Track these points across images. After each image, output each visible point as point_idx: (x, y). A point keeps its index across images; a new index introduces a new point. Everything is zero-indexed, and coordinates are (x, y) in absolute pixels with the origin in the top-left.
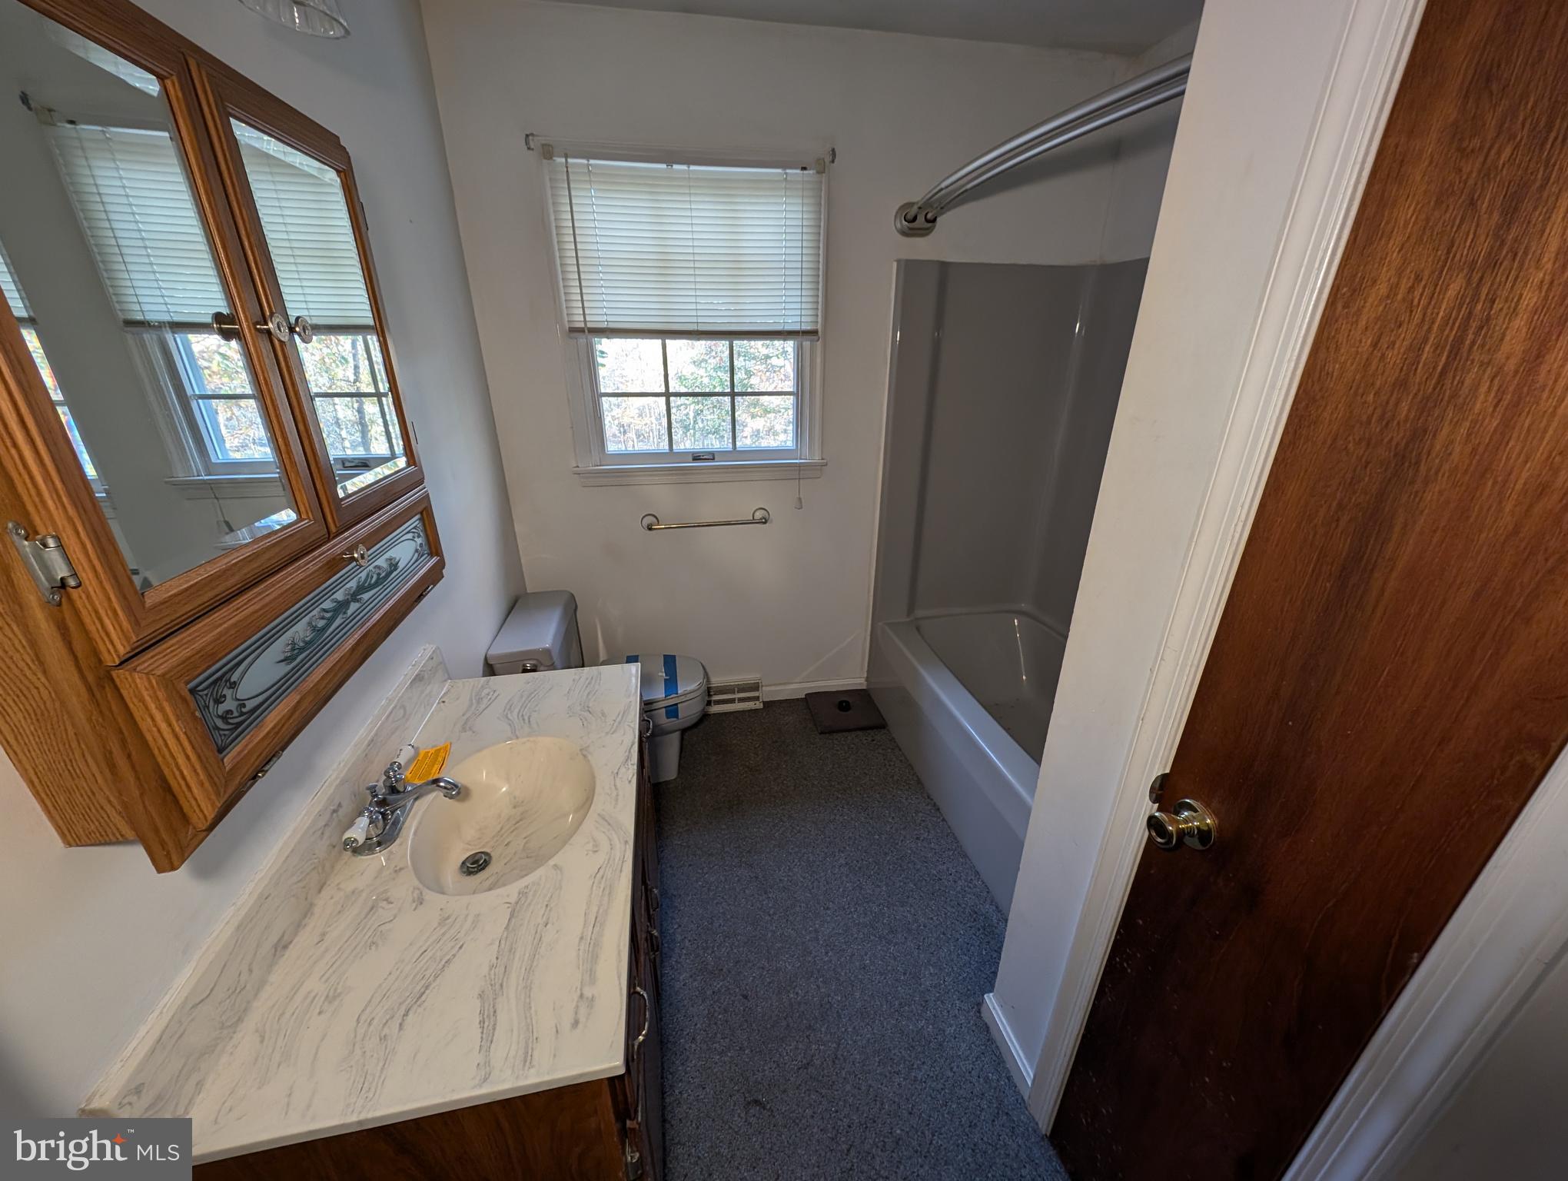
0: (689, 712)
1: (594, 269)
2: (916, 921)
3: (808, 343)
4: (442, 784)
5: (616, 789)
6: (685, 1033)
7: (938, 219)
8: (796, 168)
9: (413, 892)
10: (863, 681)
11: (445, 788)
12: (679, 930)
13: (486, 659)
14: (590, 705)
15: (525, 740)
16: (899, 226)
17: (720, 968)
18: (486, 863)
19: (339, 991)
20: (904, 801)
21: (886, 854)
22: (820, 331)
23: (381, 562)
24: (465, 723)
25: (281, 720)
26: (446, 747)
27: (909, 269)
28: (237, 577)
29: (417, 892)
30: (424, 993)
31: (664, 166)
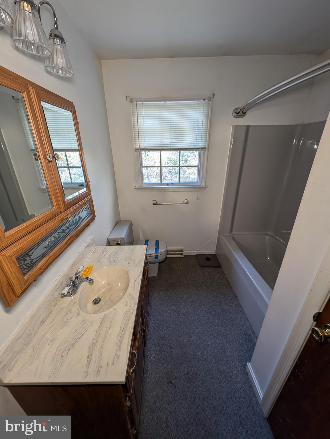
0: (161, 258)
1: (142, 132)
2: (226, 333)
3: (203, 151)
4: (89, 279)
5: (135, 286)
6: (152, 355)
7: (247, 112)
8: (202, 100)
9: (77, 311)
10: (214, 252)
11: (89, 280)
12: (154, 323)
13: (108, 239)
14: (131, 258)
15: (113, 266)
16: (233, 115)
17: (164, 337)
18: (99, 301)
19: (54, 339)
20: (225, 292)
21: (218, 309)
22: (207, 148)
23: (77, 217)
24: (98, 260)
25: (43, 264)
26: (92, 266)
27: (236, 128)
28: (33, 226)
29: (78, 311)
30: (75, 344)
31: (163, 102)
